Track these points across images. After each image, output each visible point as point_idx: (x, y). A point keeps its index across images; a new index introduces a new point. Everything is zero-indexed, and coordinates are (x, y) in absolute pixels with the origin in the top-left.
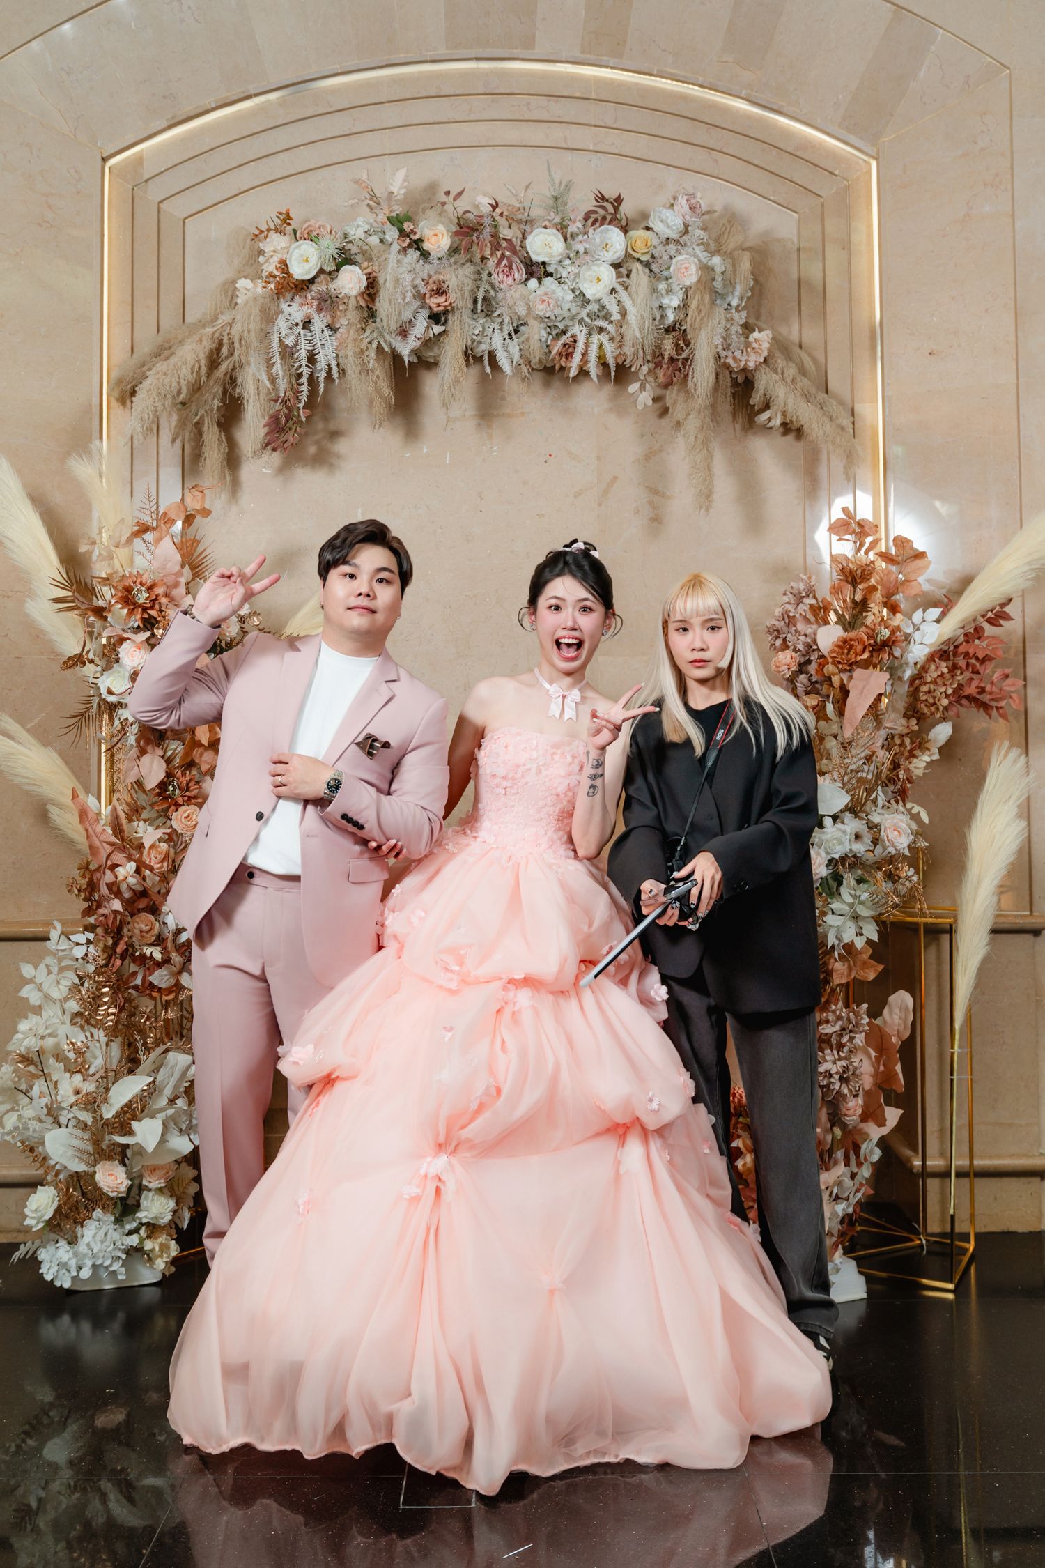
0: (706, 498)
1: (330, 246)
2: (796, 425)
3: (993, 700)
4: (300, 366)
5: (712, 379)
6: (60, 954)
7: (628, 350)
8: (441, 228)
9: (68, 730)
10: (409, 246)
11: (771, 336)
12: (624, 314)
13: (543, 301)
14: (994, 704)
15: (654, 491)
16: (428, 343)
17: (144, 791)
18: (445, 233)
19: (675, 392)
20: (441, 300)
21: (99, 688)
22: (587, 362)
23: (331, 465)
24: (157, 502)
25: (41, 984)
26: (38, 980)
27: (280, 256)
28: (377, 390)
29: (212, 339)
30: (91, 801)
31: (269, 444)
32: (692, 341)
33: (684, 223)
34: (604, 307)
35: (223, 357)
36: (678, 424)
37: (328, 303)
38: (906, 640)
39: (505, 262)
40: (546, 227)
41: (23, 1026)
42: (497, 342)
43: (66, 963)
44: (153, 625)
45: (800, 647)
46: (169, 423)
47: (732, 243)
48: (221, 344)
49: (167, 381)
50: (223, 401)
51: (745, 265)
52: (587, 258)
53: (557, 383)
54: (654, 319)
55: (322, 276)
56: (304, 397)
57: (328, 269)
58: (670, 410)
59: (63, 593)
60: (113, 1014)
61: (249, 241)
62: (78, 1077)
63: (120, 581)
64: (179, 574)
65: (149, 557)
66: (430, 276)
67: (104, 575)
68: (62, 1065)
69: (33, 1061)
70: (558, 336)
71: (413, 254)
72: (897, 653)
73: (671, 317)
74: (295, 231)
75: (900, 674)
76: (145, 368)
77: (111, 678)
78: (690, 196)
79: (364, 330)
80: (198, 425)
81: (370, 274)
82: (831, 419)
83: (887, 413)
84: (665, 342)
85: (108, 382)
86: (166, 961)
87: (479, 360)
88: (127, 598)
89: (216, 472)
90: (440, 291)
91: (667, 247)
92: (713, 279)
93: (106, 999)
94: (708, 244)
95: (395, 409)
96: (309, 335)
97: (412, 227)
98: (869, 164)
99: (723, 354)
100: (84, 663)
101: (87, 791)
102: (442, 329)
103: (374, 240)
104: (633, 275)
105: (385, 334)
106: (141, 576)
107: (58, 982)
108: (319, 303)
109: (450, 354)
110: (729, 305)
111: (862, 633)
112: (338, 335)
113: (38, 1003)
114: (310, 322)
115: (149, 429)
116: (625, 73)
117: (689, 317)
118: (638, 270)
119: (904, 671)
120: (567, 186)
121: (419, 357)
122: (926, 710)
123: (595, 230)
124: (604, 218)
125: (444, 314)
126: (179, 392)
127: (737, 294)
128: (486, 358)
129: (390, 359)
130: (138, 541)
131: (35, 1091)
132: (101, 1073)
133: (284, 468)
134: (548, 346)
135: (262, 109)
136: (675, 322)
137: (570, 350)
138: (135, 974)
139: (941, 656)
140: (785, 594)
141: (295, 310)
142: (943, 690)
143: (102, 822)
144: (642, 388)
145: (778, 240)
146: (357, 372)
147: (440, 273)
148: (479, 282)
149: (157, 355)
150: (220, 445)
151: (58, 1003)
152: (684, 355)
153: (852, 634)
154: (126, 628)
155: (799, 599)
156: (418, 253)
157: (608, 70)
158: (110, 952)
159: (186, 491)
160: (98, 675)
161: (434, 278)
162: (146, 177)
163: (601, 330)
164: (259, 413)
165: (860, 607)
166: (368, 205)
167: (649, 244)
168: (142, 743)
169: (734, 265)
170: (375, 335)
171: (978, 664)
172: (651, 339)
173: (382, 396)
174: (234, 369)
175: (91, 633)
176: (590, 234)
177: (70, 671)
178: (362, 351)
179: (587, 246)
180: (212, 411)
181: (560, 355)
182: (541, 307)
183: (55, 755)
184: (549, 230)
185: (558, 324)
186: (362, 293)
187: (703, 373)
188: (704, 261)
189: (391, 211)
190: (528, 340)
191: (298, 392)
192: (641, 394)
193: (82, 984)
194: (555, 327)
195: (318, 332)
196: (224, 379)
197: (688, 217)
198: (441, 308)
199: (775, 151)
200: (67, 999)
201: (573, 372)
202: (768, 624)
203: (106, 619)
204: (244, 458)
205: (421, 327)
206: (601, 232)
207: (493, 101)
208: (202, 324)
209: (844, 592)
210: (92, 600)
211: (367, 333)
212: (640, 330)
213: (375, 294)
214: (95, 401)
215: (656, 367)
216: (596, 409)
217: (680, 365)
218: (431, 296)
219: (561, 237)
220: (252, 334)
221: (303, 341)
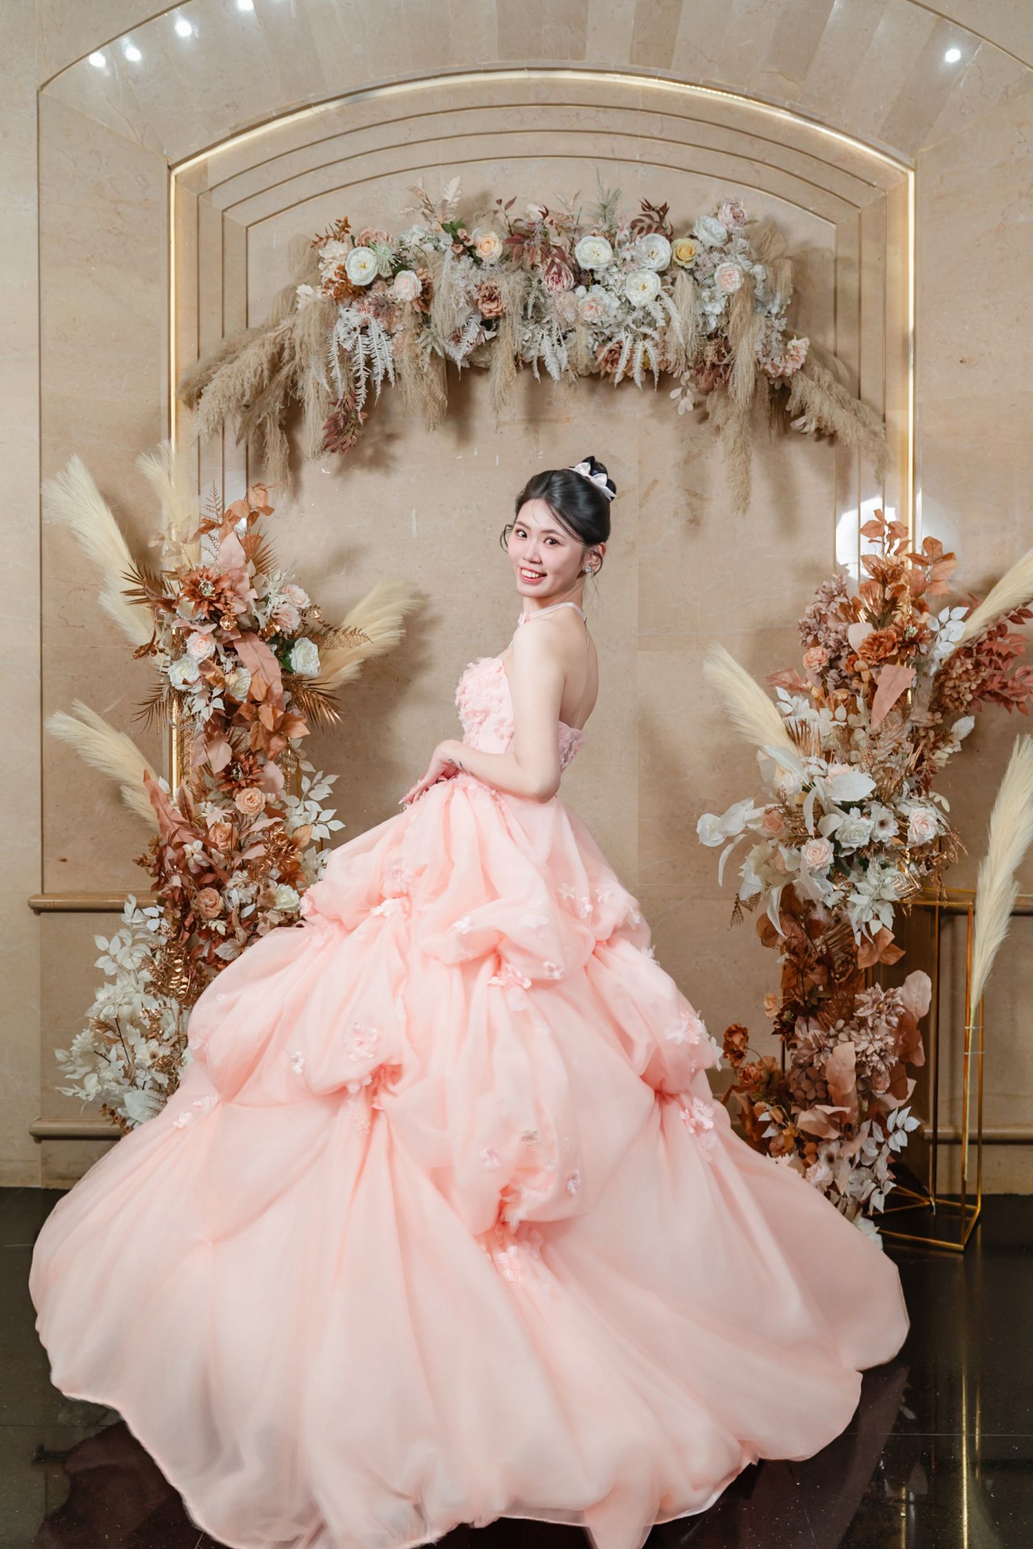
0: (743, 500)
1: (386, 252)
2: (831, 430)
3: (1014, 695)
4: (358, 370)
5: (751, 385)
6: (135, 927)
7: (671, 357)
8: (493, 235)
9: (140, 715)
10: (463, 253)
11: (808, 344)
12: (668, 320)
13: (592, 307)
14: (1014, 699)
15: (693, 494)
16: (480, 348)
17: (211, 774)
18: (497, 240)
19: (715, 397)
20: (493, 306)
21: (169, 676)
22: (631, 369)
23: (387, 466)
24: (223, 500)
25: (115, 956)
26: (112, 952)
27: (339, 262)
28: (432, 394)
29: (274, 343)
30: (162, 784)
31: (328, 446)
32: (734, 348)
33: (727, 232)
34: (649, 314)
35: (285, 361)
36: (718, 429)
37: (385, 308)
38: (932, 637)
39: (555, 269)
40: (594, 235)
41: (101, 996)
42: (546, 348)
43: (139, 936)
44: (219, 618)
45: (831, 643)
46: (234, 424)
47: (773, 252)
48: (282, 348)
49: (232, 383)
50: (284, 403)
51: (787, 272)
52: (634, 266)
53: (601, 389)
54: (697, 326)
55: (379, 283)
56: (362, 400)
57: (385, 275)
58: (710, 416)
59: (134, 586)
60: (186, 984)
61: (309, 248)
62: (154, 1043)
63: (188, 575)
64: (243, 569)
65: (215, 553)
66: (483, 283)
67: (174, 570)
68: (138, 1031)
69: (111, 1028)
70: (604, 342)
71: (466, 261)
72: (923, 649)
73: (713, 324)
74: (353, 238)
75: (925, 669)
76: (210, 372)
77: (179, 668)
78: (734, 205)
79: (419, 335)
80: (261, 427)
81: (424, 280)
82: (864, 424)
83: (917, 419)
84: (708, 348)
85: (176, 385)
86: (230, 935)
87: (528, 365)
88: (194, 592)
89: (278, 473)
90: (492, 298)
91: (711, 255)
92: (755, 287)
93: (178, 970)
94: (750, 253)
95: (448, 412)
96: (366, 341)
97: (465, 234)
98: (906, 175)
99: (763, 360)
100: (155, 652)
101: (160, 774)
102: (494, 334)
103: (429, 247)
104: (678, 282)
105: (439, 339)
106: (208, 570)
107: (131, 955)
108: (377, 309)
109: (501, 360)
110: (769, 312)
111: (891, 630)
112: (394, 340)
113: (112, 973)
114: (367, 327)
115: (215, 430)
116: (672, 84)
117: (731, 323)
118: (683, 278)
119: (930, 667)
120: (615, 194)
121: (471, 363)
122: (951, 705)
123: (641, 237)
124: (650, 227)
125: (496, 320)
126: (243, 395)
127: (777, 302)
128: (535, 363)
129: (443, 364)
130: (204, 537)
131: (112, 1055)
132: (175, 1039)
133: (343, 470)
134: (594, 352)
135: (322, 118)
136: (717, 329)
137: (616, 356)
138: (201, 947)
139: (966, 652)
140: (817, 593)
141: (353, 315)
142: (967, 685)
143: (172, 803)
144: (684, 394)
145: (817, 250)
146: (412, 376)
147: (492, 279)
148: (529, 289)
149: (222, 359)
150: (282, 446)
151: (132, 973)
152: (725, 361)
153: (882, 632)
154: (193, 620)
155: (831, 598)
156: (471, 259)
157: (656, 81)
158: (179, 926)
159: (250, 489)
160: (168, 664)
161: (486, 285)
162: (210, 185)
163: (645, 336)
164: (319, 415)
165: (890, 606)
166: (423, 213)
167: (693, 253)
168: (209, 730)
169: (775, 274)
170: (429, 340)
171: (1000, 662)
172: (694, 344)
173: (435, 399)
174: (295, 372)
175: (161, 625)
176: (637, 242)
177: (142, 659)
178: (417, 356)
179: (634, 253)
180: (274, 413)
181: (606, 361)
182: (589, 313)
183: (128, 740)
184: (597, 238)
185: (604, 331)
186: (418, 299)
187: (743, 380)
188: (746, 269)
189: (445, 219)
191: (356, 395)
192: (683, 400)
193: (154, 956)
194: (601, 332)
195: (375, 337)
196: (286, 383)
197: (731, 226)
198: (493, 314)
199: (815, 162)
200: (140, 969)
201: (618, 378)
202: (800, 622)
203: (174, 611)
204: (305, 459)
205: (473, 334)
206: (648, 240)
207: (543, 110)
208: (264, 329)
209: (874, 591)
210: (161, 593)
211: (422, 338)
212: (685, 336)
213: (429, 300)
214: (164, 403)
215: (698, 373)
216: (638, 415)
217: (721, 370)
218: (483, 302)
219: (609, 245)
220: (312, 335)
221: (360, 345)
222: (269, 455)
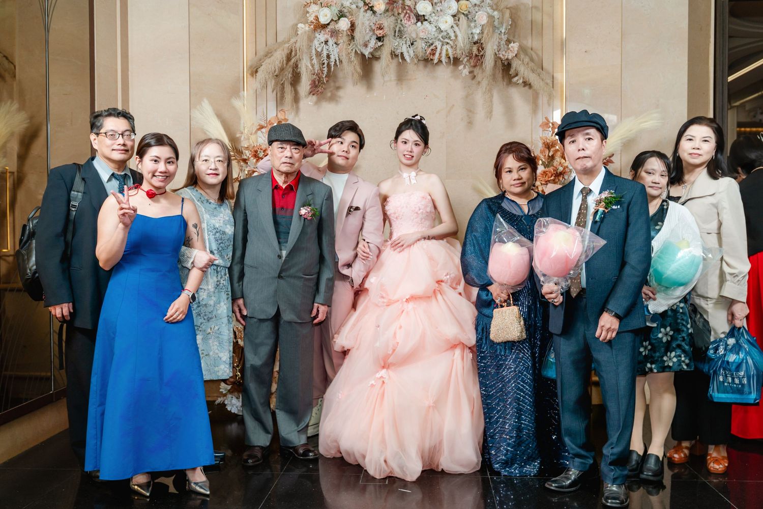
0: (489, 114)
1: (335, 10)
2: (528, 83)
4: (324, 60)
5: (493, 63)
7: (459, 52)
8: (381, 1)
10: (368, 9)
11: (518, 45)
12: (456, 36)
13: (423, 32)
15: (469, 111)
16: (377, 49)
18: (383, 3)
19: (478, 69)
20: (381, 31)
22: (441, 57)
23: (337, 101)
24: (267, 117)
27: (315, 14)
28: (355, 70)
29: (288, 49)
31: (311, 93)
32: (485, 48)
34: (448, 34)
35: (293, 56)
36: (479, 82)
37: (335, 33)
39: (407, 15)
40: (424, 0)
42: (404, 49)
46: (271, 84)
47: (502, 6)
48: (292, 51)
49: (270, 67)
50: (292, 74)
51: (508, 15)
52: (442, 13)
53: (429, 66)
54: (469, 39)
55: (333, 22)
56: (325, 73)
57: (335, 19)
58: (476, 77)
61: (302, 7)
63: (253, 148)
67: (246, 146)
70: (429, 46)
71: (370, 13)
72: (566, 177)
73: (476, 38)
74: (321, 3)
76: (261, 62)
79: (349, 44)
80: (283, 85)
81: (351, 21)
82: (543, 80)
83: (567, 77)
84: (474, 48)
85: (247, 67)
87: (397, 56)
88: (256, 156)
89: (290, 104)
90: (380, 28)
91: (475, 8)
92: (494, 21)
94: (492, 6)
95: (362, 77)
96: (327, 47)
97: (369, 1)
99: (497, 53)
102: (382, 43)
103: (354, 7)
104: (461, 20)
105: (358, 46)
106: (261, 146)
108: (331, 33)
109: (385, 54)
110: (501, 32)
111: (551, 169)
112: (339, 47)
114: (327, 41)
115: (263, 87)
117: (483, 39)
118: (463, 18)
121: (372, 56)
125: (382, 37)
126: (275, 71)
127: (504, 27)
128: (400, 55)
129: (360, 56)
130: (259, 132)
133: (318, 103)
134: (425, 50)
136: (478, 39)
137: (435, 52)
141: (322, 36)
144: (465, 67)
145: (523, 4)
146: (347, 62)
147: (380, 20)
148: (396, 24)
149: (266, 56)
150: (291, 93)
152: (481, 54)
153: (547, 169)
156: (372, 12)
159: (278, 112)
161: (378, 23)
163: (448, 43)
164: (307, 79)
165: (551, 158)
167: (467, 7)
169: (503, 15)
170: (354, 47)
172: (468, 47)
173: (357, 72)
174: (297, 61)
175: (242, 170)
176: (443, 3)
178: (349, 54)
179: (441, 8)
180: (288, 79)
181: (430, 54)
182: (422, 34)
184: (426, 2)
185: (429, 41)
186: (349, 29)
187: (489, 61)
188: (490, 13)
190: (417, 48)
191: (323, 71)
192: (464, 70)
195: (331, 46)
196: (293, 66)
198: (381, 35)
201: (436, 61)
203: (247, 163)
204: (301, 98)
205: (373, 43)
206: (448, 2)
208: (284, 42)
209: (545, 152)
210: (241, 156)
211: (351, 46)
212: (463, 43)
213: (354, 29)
214: (241, 75)
215: (470, 59)
216: (446, 77)
217: (480, 57)
218: (377, 30)
219: (431, 5)
220: (304, 47)
221: (325, 50)
222: (286, 97)
